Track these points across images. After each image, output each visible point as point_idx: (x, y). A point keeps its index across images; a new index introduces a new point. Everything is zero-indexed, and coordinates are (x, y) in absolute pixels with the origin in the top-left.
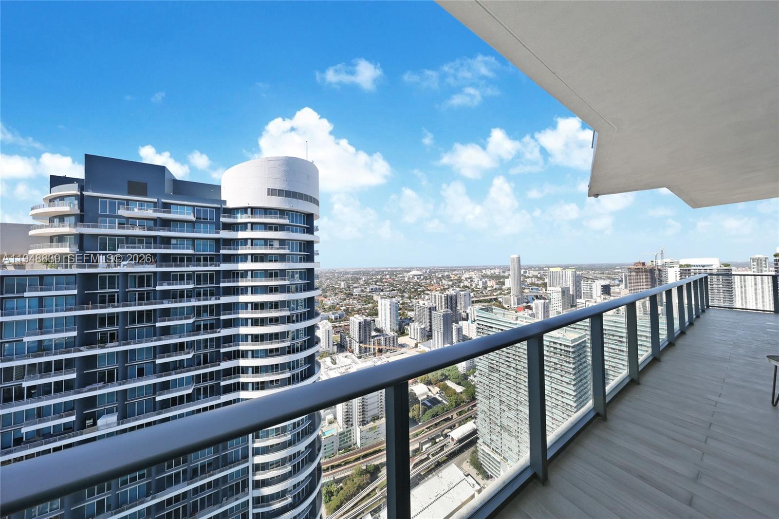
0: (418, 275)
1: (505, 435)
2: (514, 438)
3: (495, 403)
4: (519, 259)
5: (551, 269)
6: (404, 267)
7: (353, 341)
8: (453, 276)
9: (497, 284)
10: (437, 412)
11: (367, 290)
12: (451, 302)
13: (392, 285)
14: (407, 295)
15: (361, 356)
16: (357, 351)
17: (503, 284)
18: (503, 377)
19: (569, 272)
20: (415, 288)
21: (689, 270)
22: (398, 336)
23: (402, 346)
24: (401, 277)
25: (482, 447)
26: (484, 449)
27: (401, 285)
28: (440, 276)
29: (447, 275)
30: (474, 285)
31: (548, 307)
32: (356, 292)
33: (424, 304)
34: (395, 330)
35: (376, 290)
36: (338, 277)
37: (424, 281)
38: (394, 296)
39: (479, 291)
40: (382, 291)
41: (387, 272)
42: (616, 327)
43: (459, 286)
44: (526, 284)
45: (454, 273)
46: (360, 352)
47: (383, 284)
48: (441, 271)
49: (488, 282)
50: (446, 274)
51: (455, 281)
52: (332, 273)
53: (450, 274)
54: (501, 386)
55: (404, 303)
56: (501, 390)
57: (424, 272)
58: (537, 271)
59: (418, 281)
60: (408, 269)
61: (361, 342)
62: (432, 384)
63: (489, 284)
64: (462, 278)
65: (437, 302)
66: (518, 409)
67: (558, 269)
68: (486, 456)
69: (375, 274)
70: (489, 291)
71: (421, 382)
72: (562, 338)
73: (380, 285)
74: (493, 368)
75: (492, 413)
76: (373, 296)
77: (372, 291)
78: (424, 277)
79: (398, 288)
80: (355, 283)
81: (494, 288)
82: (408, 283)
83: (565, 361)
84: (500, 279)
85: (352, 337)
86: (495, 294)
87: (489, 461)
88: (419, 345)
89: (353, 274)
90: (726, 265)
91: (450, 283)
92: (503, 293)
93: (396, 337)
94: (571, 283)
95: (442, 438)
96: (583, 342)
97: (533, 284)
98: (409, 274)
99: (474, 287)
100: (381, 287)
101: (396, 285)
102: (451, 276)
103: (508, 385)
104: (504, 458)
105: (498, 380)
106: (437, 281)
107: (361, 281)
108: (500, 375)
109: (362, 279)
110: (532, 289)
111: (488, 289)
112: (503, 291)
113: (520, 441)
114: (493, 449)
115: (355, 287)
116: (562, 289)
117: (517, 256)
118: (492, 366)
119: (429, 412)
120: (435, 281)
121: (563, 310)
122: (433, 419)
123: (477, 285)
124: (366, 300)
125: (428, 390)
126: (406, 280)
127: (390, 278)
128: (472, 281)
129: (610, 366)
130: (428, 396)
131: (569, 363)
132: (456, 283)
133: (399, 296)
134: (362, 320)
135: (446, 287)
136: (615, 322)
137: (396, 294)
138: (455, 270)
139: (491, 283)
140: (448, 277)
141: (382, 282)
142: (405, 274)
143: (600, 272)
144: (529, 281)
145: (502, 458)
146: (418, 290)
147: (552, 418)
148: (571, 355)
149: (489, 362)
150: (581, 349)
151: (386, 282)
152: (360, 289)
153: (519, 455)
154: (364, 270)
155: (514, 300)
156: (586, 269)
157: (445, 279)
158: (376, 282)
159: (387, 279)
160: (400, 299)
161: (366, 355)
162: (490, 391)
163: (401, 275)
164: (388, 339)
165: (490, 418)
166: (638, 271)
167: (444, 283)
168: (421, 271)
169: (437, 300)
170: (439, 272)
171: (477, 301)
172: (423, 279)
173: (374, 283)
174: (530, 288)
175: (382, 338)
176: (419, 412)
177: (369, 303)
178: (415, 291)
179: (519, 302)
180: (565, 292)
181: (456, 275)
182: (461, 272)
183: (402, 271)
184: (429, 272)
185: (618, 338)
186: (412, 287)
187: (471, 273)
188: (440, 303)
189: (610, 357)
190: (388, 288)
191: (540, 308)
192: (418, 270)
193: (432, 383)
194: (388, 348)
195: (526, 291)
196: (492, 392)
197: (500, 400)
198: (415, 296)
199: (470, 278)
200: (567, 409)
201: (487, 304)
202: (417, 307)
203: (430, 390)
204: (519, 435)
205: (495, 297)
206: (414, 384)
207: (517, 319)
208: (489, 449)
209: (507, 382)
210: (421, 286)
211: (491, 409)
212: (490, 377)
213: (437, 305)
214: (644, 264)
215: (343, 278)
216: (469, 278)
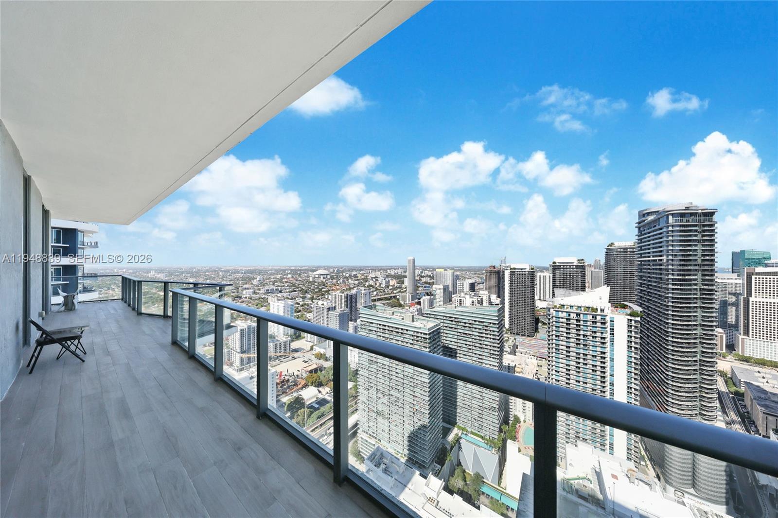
0: (325, 274)
1: (380, 419)
2: (386, 420)
3: (373, 391)
4: (414, 260)
5: (437, 270)
6: (310, 265)
7: (233, 351)
8: (360, 275)
9: (398, 283)
10: (324, 412)
11: (261, 292)
12: (351, 301)
13: (294, 285)
14: (309, 296)
15: (243, 368)
16: (237, 363)
17: (403, 283)
18: (380, 367)
19: (450, 272)
20: (319, 289)
21: (515, 272)
22: (292, 341)
23: (296, 351)
24: (306, 276)
25: (361, 436)
26: (363, 437)
27: (304, 285)
28: (347, 275)
29: (355, 275)
30: (378, 284)
31: (432, 302)
32: (246, 294)
33: (323, 305)
34: (289, 334)
35: (273, 291)
36: (223, 276)
37: (330, 281)
38: (294, 297)
39: (382, 289)
40: (281, 292)
41: (289, 271)
42: (462, 315)
43: (364, 286)
44: (421, 282)
45: (361, 272)
46: (242, 364)
47: (282, 285)
48: (349, 271)
49: (391, 281)
50: (354, 273)
51: (361, 281)
52: (215, 271)
53: (357, 273)
54: (379, 376)
55: (305, 304)
56: (378, 380)
57: (332, 271)
58: (431, 271)
59: (324, 280)
60: (314, 268)
61: (243, 352)
62: (323, 386)
63: (391, 283)
64: (368, 278)
65: (337, 302)
66: (390, 394)
67: (442, 270)
68: (364, 443)
69: (274, 274)
70: (391, 289)
71: (312, 385)
72: (423, 328)
73: (279, 286)
74: (372, 361)
75: (370, 403)
76: (267, 299)
77: (268, 292)
78: (331, 277)
79: (300, 289)
80: (246, 284)
81: (395, 286)
82: (313, 283)
83: (424, 347)
84: (400, 278)
85: (231, 347)
86: (395, 292)
87: (366, 446)
88: (314, 347)
89: (245, 273)
90: (532, 269)
91: (357, 282)
92: (402, 291)
93: (288, 342)
94: (450, 281)
95: (326, 437)
96: (438, 329)
97: (426, 283)
98: (315, 273)
99: (378, 286)
100: (279, 288)
101: (299, 285)
102: (358, 275)
103: (383, 374)
104: (379, 440)
105: (376, 371)
106: (343, 281)
107: (255, 281)
108: (377, 366)
109: (256, 278)
110: (425, 287)
111: (390, 288)
112: (402, 289)
113: (391, 422)
114: (370, 435)
115: (246, 289)
116: (444, 286)
117: (413, 258)
118: (371, 359)
119: (315, 414)
120: (341, 280)
121: (444, 304)
122: (319, 420)
123: (380, 284)
124: (258, 303)
125: (318, 392)
126: (311, 279)
127: (293, 277)
128: (377, 280)
129: (458, 346)
130: (317, 398)
131: (426, 347)
132: (362, 282)
133: (301, 297)
134: (246, 327)
135: (351, 286)
136: (462, 312)
137: (295, 295)
138: (362, 270)
139: (393, 282)
140: (355, 276)
141: (281, 282)
142: (311, 273)
143: (474, 273)
144: (424, 280)
145: (377, 440)
146: (323, 290)
147: (414, 396)
148: (428, 341)
149: (369, 356)
150: (435, 335)
151: (286, 282)
152: (252, 290)
153: (389, 434)
154: (260, 269)
155: (409, 297)
156: (465, 270)
157: (352, 279)
158: (274, 282)
159: (289, 279)
160: (301, 300)
161: (250, 366)
162: (369, 382)
163: (306, 275)
164: (279, 345)
165: (369, 408)
166: (491, 272)
167: (350, 283)
168: (328, 270)
169: (337, 299)
170: (347, 271)
171: (378, 299)
172: (329, 279)
173: (271, 283)
174: (424, 286)
175: (272, 345)
176: (304, 416)
177: (262, 307)
178: (319, 291)
179: (413, 298)
180: (445, 289)
181: (363, 275)
182: (368, 272)
183: (308, 270)
184: (337, 271)
185: (463, 324)
186: (316, 287)
187: (377, 273)
188: (340, 302)
189: (458, 339)
190: (288, 289)
191: (426, 303)
192: (325, 269)
193: (323, 384)
194: (279, 354)
195: (420, 289)
196: (371, 383)
197: (377, 389)
198: (319, 297)
199: (376, 277)
200: (424, 386)
201: (387, 301)
202: (315, 307)
203: (320, 392)
204: (391, 416)
205: (394, 295)
206: (304, 389)
207: (393, 314)
208: (367, 435)
209: (383, 372)
210: (326, 286)
211: (370, 399)
212: (370, 369)
213: (337, 305)
214: (494, 267)
215: (230, 277)
216: (374, 278)
